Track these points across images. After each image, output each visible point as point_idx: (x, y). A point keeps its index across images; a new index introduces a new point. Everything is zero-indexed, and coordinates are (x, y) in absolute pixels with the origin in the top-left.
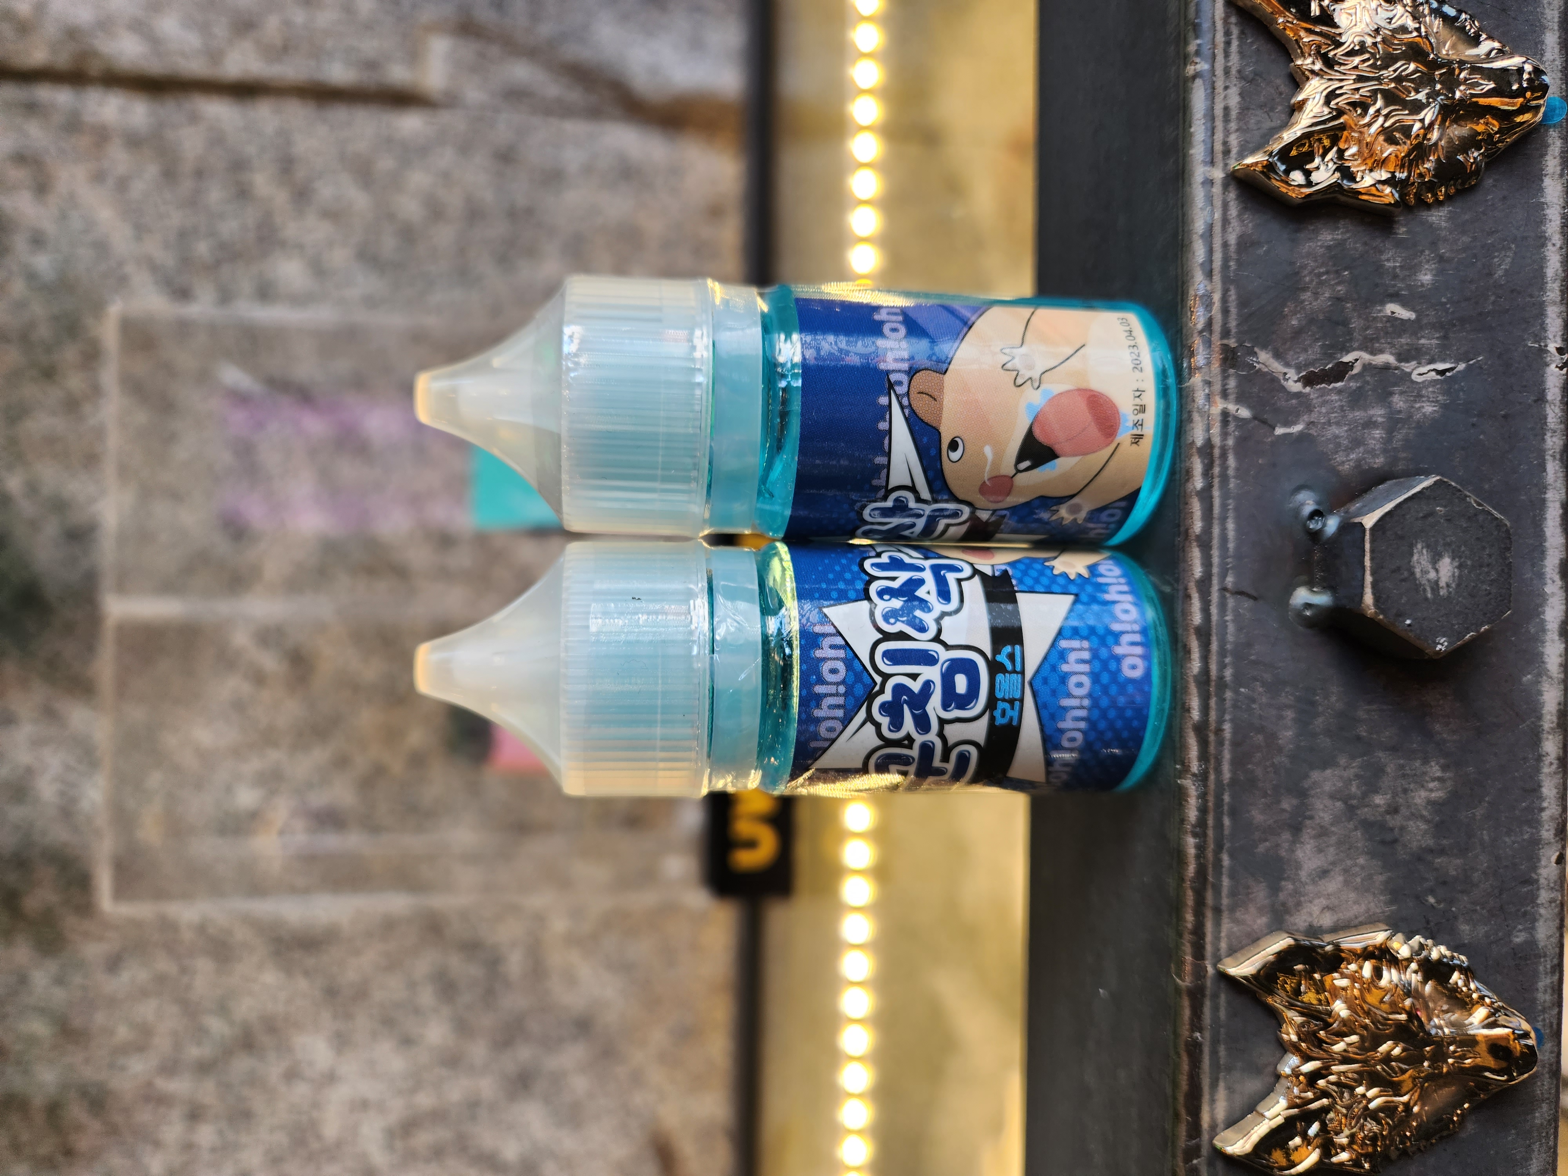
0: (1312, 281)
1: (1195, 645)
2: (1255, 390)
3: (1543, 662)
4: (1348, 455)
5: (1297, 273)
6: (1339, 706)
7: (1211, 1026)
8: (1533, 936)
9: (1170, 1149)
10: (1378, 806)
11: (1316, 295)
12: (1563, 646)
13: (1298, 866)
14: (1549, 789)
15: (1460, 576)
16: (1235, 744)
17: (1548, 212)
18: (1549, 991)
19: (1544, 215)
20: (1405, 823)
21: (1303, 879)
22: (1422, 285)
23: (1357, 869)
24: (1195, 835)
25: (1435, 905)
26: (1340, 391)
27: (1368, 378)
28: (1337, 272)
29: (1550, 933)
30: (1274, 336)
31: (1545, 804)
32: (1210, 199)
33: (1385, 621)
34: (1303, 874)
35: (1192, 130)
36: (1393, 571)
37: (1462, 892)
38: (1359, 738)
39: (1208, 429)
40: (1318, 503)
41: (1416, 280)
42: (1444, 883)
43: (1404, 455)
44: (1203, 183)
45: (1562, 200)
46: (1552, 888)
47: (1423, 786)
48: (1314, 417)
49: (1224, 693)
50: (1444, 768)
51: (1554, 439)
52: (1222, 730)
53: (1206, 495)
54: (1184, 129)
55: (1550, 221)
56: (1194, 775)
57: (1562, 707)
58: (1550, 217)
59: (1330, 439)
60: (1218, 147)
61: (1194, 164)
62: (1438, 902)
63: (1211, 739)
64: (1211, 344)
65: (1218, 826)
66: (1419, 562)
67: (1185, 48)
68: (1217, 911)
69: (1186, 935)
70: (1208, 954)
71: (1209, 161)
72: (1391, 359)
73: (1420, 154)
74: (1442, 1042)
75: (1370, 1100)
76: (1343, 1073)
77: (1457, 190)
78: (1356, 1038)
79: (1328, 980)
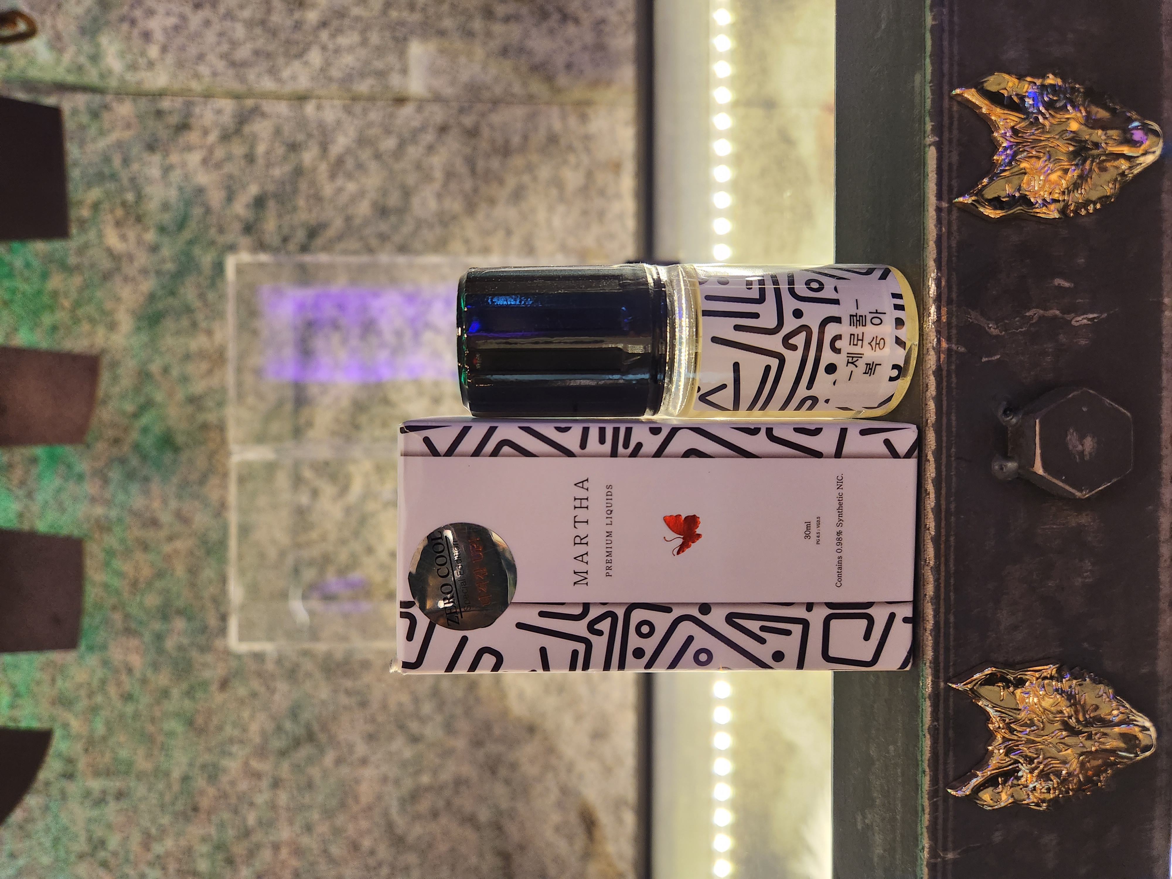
0: (1004, 268)
1: (932, 490)
2: (968, 335)
3: (1160, 499)
4: (1029, 373)
5: (996, 263)
7: (944, 718)
8: (1154, 669)
9: (919, 791)
10: (1051, 587)
11: (1008, 275)
13: (999, 623)
14: (1165, 577)
15: (1098, 448)
16: (958, 549)
20: (1068, 598)
21: (1002, 631)
22: (1079, 266)
23: (1037, 625)
25: (1088, 648)
26: (1023, 333)
27: (1043, 325)
28: (1021, 260)
29: (1166, 667)
30: (981, 302)
31: (1162, 587)
34: (1002, 628)
36: (1055, 446)
37: (1106, 640)
38: (1037, 546)
39: (939, 359)
40: (1009, 403)
41: (1074, 263)
42: (1094, 635)
43: (1066, 371)
47: (1079, 575)
48: (1007, 350)
49: (950, 518)
50: (1094, 564)
52: (949, 541)
53: (938, 399)
56: (931, 568)
59: (1017, 363)
60: (945, 188)
62: (1090, 646)
63: (942, 546)
64: (941, 308)
65: (947, 598)
66: (1070, 439)
67: (924, 127)
68: (947, 649)
69: (928, 664)
70: (942, 675)
71: (939, 196)
72: (1058, 312)
73: (1076, 186)
74: (1091, 732)
75: (1046, 765)
76: (1029, 748)
77: (1101, 205)
78: (1035, 728)
79: (1018, 692)
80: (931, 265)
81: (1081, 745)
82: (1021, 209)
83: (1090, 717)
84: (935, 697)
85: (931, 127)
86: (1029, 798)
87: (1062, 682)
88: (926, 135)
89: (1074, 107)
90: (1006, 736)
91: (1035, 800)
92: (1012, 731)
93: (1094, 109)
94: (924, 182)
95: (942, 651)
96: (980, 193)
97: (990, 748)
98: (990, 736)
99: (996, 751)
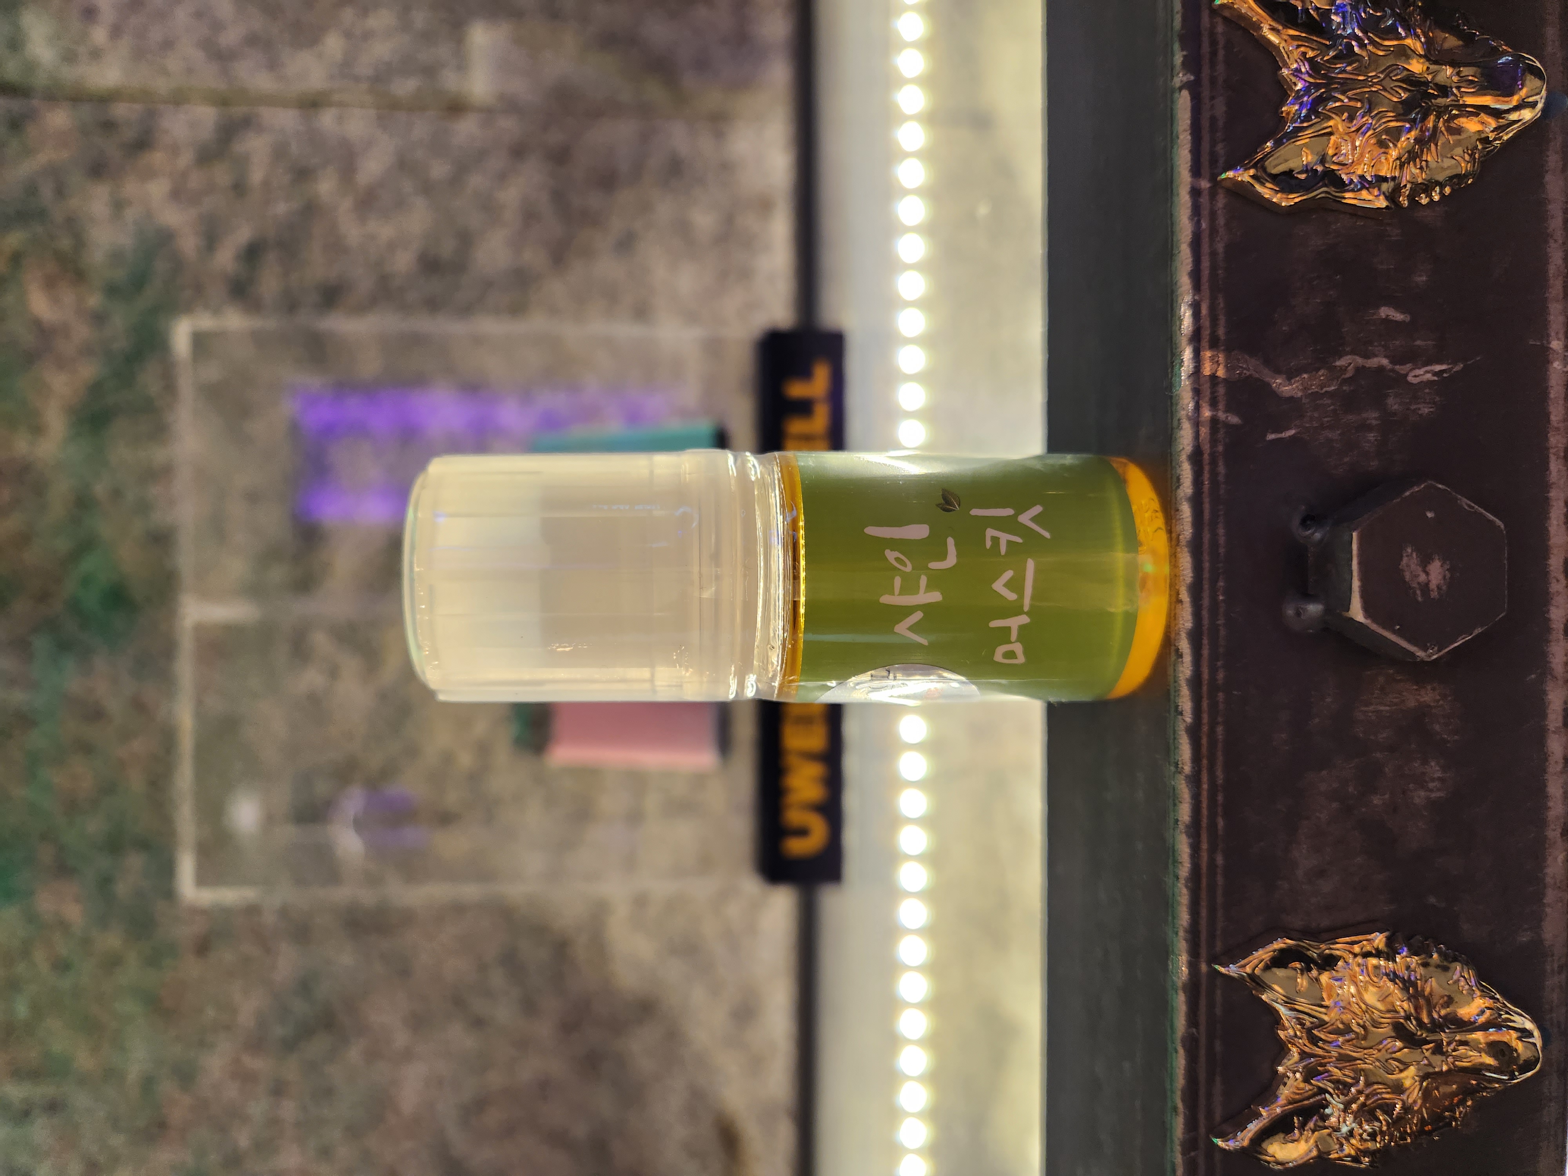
0: (1300, 288)
1: (1187, 649)
2: (1244, 398)
3: (1548, 662)
4: (1341, 459)
5: (1287, 279)
8: (1538, 936)
9: (1167, 1140)
10: (1377, 806)
11: (1307, 301)
13: (1294, 865)
14: (1556, 788)
15: (1450, 579)
16: (1228, 746)
17: (1550, 207)
18: (1557, 990)
19: (1546, 211)
20: (1403, 823)
21: (1299, 878)
22: (1417, 287)
23: (1355, 868)
24: (1188, 835)
25: (1436, 904)
26: (1332, 396)
27: (1362, 382)
28: (1329, 276)
29: (1556, 932)
30: (1264, 343)
31: (1551, 804)
33: (1374, 629)
34: (1299, 873)
36: (1383, 575)
37: (1464, 891)
38: (1355, 740)
39: (1197, 435)
40: (1310, 507)
41: (1410, 282)
42: (1445, 882)
43: (1398, 457)
46: (1558, 888)
47: (1422, 786)
48: (1306, 422)
49: (1216, 695)
50: (1445, 768)
52: (1215, 733)
53: (1196, 501)
54: (1172, 139)
55: (1553, 217)
56: (1187, 777)
58: (1552, 213)
59: (1322, 444)
60: (1205, 157)
62: (1438, 901)
63: (1204, 741)
64: (1200, 353)
65: (1213, 825)
66: (1408, 566)
67: (1172, 60)
68: (1212, 910)
69: (1181, 933)
70: (1203, 952)
71: (1196, 171)
72: (1385, 362)
73: (1412, 156)
74: (1442, 1040)
75: (1368, 1097)
76: (1340, 1069)
77: (1453, 190)
78: (1353, 1036)
79: (1325, 978)
80: (1184, 282)
81: (1426, 1062)
82: (1326, 192)
83: (1440, 1016)
84: (1193, 988)
85: (1182, 59)
86: (1342, 1150)
87: (1394, 961)
88: (1175, 72)
89: (1408, 28)
90: (1307, 1049)
91: (1353, 1153)
92: (1314, 1040)
93: (1441, 35)
94: (1172, 147)
95: (1204, 912)
96: (1260, 165)
97: (1280, 1069)
98: (1281, 1050)
99: (1290, 1074)
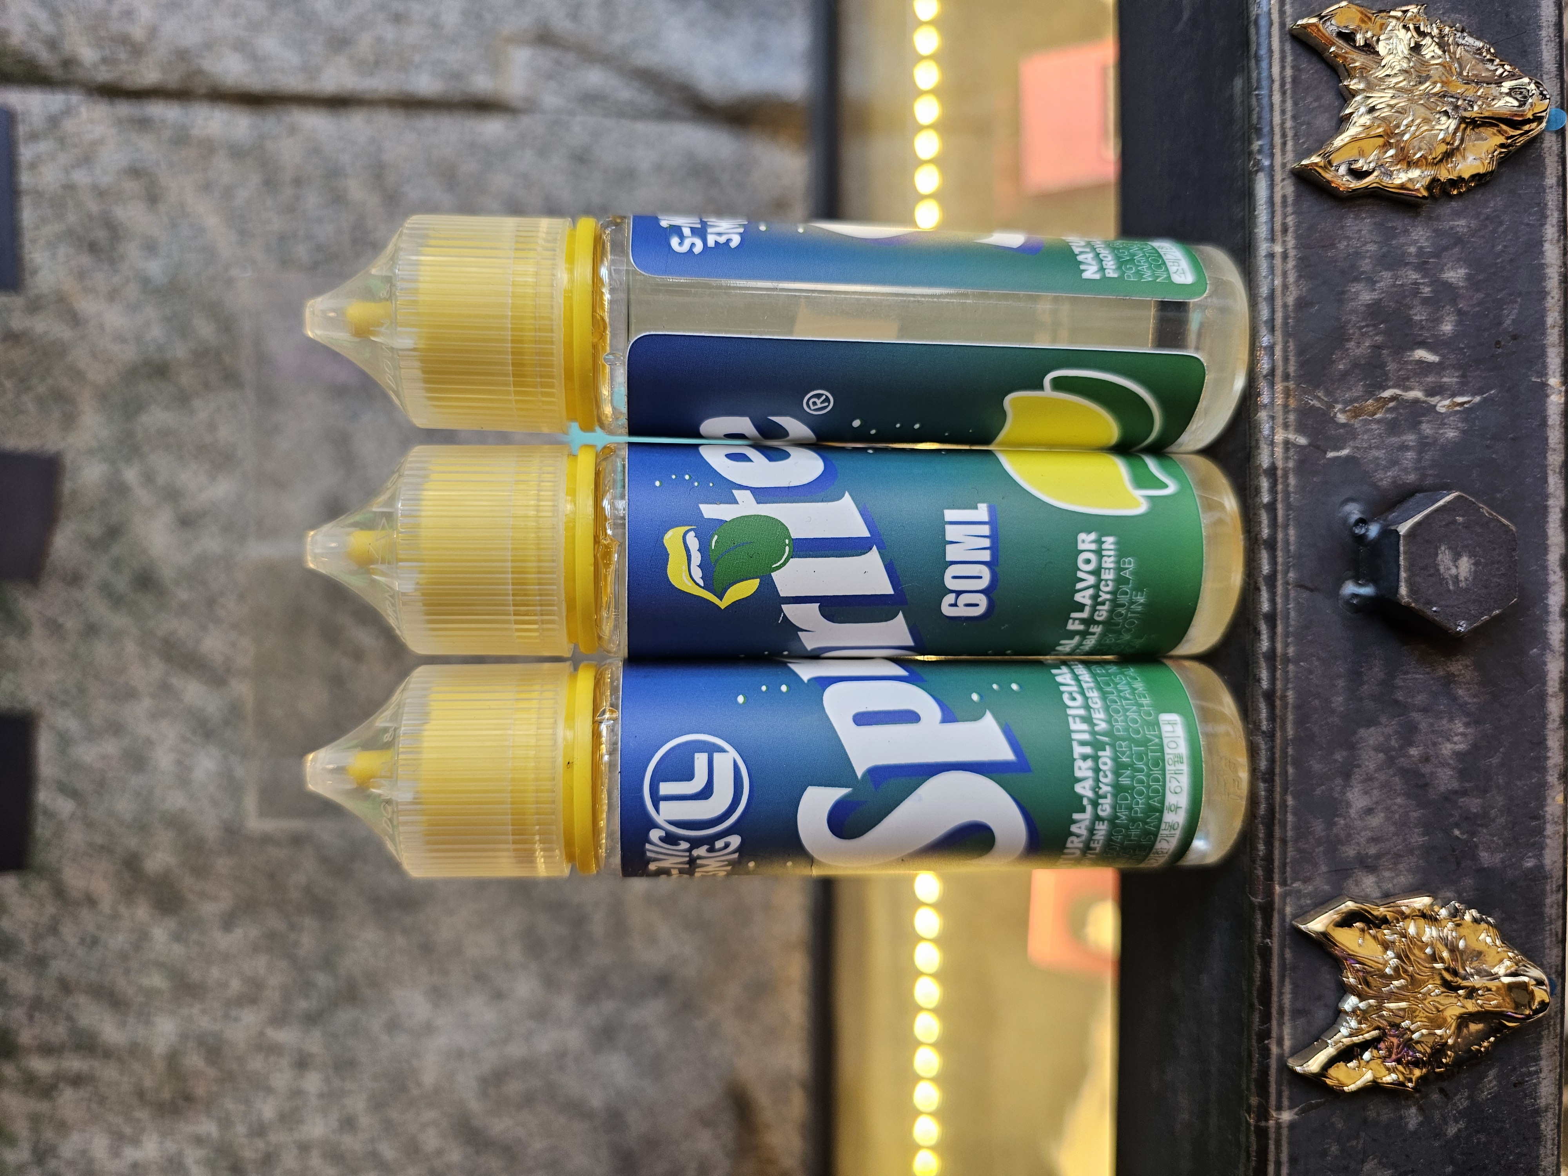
0: (1354, 334)
1: (1264, 628)
2: (1310, 422)
3: (1547, 639)
4: (1386, 473)
5: (1342, 327)
6: (1381, 675)
7: (1279, 933)
8: (1541, 862)
9: (1246, 1032)
10: (1413, 756)
11: (1358, 344)
12: (1564, 624)
13: (1348, 805)
14: (1554, 742)
15: (1475, 572)
16: (1298, 708)
17: (1548, 271)
18: (1555, 906)
19: (1545, 274)
20: (1434, 770)
21: (1353, 815)
22: (1444, 335)
23: (1396, 807)
24: (1265, 781)
25: (1460, 836)
26: (1379, 422)
27: (1401, 411)
28: (1374, 325)
29: (1554, 859)
30: (1324, 378)
31: (1549, 754)
32: (1272, 269)
33: (1417, 607)
34: (1353, 812)
35: (1256, 213)
36: (1423, 569)
37: (1482, 825)
38: (1396, 702)
39: (1272, 454)
40: (1362, 512)
41: (1438, 330)
42: (1467, 818)
43: (1431, 472)
44: (1265, 256)
45: (1558, 261)
46: (1556, 823)
47: (1448, 740)
48: (1357, 443)
49: (1287, 666)
50: (1467, 725)
51: (1554, 457)
52: (1286, 696)
53: (1271, 508)
54: (1250, 212)
55: (1550, 278)
56: (1263, 732)
57: (1563, 675)
58: (1549, 275)
59: (1370, 460)
60: (1278, 227)
61: (1258, 241)
62: (1461, 833)
63: (1277, 704)
64: (1274, 386)
66: (1443, 561)
72: (1419, 394)
